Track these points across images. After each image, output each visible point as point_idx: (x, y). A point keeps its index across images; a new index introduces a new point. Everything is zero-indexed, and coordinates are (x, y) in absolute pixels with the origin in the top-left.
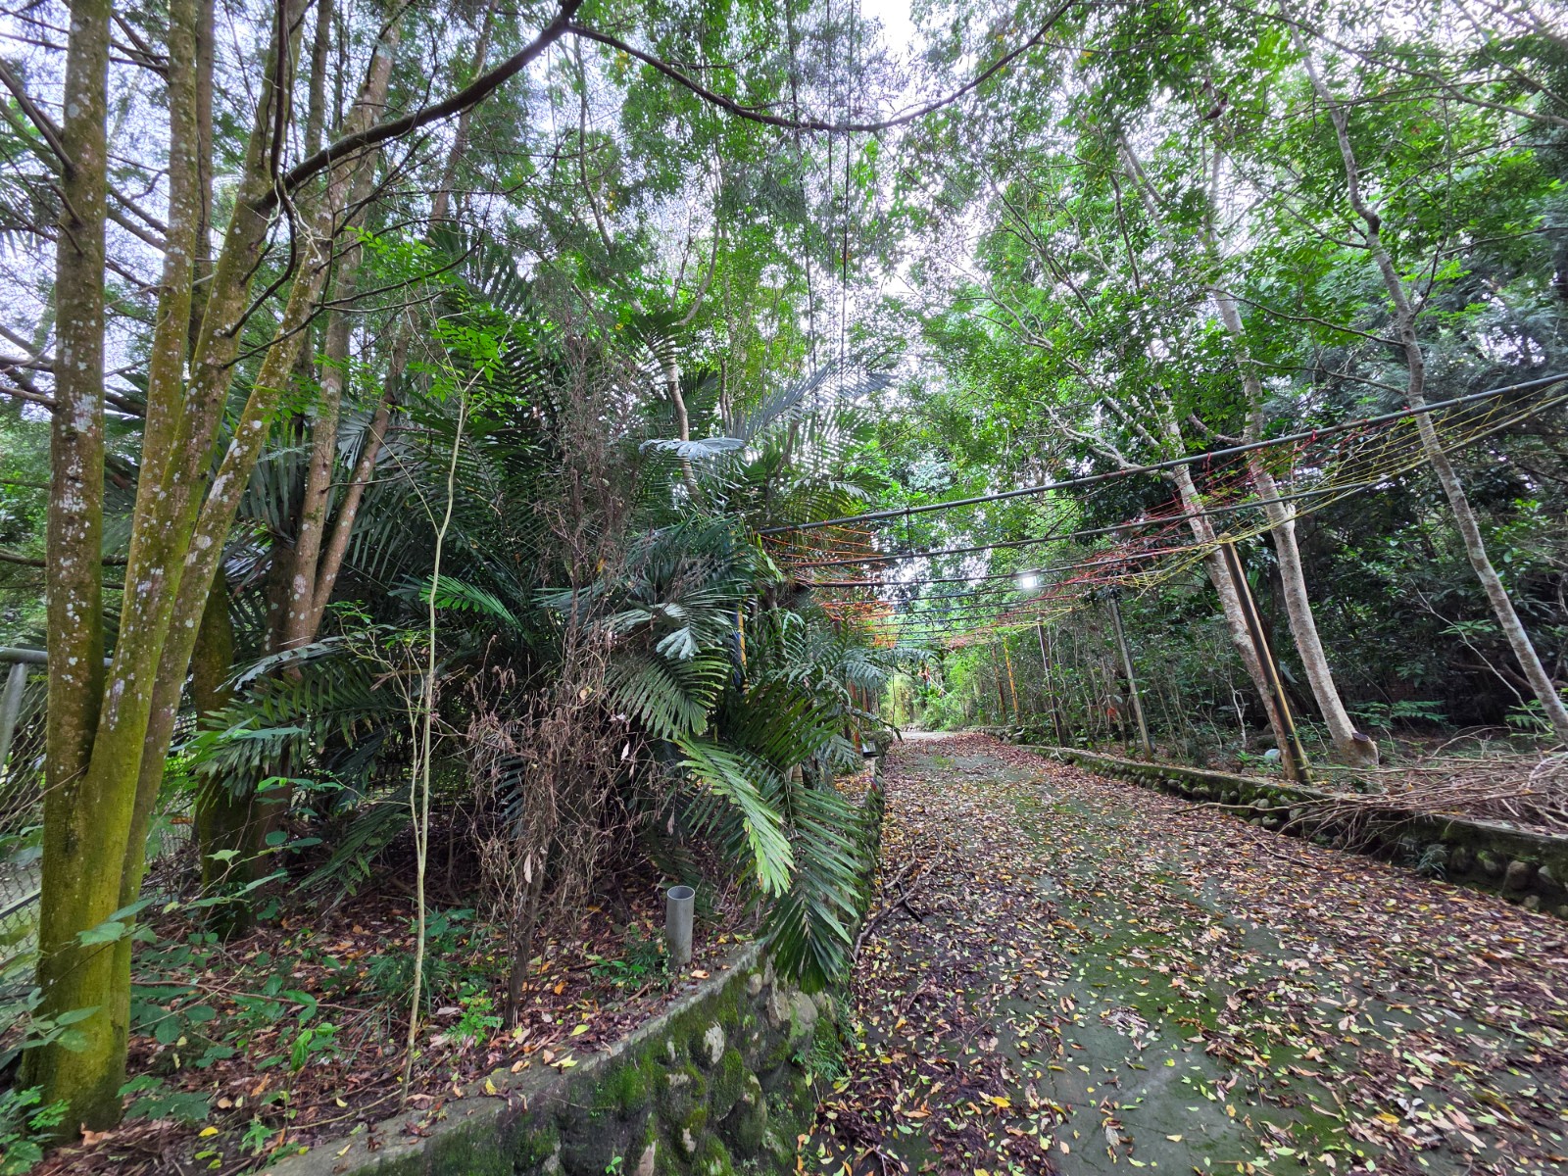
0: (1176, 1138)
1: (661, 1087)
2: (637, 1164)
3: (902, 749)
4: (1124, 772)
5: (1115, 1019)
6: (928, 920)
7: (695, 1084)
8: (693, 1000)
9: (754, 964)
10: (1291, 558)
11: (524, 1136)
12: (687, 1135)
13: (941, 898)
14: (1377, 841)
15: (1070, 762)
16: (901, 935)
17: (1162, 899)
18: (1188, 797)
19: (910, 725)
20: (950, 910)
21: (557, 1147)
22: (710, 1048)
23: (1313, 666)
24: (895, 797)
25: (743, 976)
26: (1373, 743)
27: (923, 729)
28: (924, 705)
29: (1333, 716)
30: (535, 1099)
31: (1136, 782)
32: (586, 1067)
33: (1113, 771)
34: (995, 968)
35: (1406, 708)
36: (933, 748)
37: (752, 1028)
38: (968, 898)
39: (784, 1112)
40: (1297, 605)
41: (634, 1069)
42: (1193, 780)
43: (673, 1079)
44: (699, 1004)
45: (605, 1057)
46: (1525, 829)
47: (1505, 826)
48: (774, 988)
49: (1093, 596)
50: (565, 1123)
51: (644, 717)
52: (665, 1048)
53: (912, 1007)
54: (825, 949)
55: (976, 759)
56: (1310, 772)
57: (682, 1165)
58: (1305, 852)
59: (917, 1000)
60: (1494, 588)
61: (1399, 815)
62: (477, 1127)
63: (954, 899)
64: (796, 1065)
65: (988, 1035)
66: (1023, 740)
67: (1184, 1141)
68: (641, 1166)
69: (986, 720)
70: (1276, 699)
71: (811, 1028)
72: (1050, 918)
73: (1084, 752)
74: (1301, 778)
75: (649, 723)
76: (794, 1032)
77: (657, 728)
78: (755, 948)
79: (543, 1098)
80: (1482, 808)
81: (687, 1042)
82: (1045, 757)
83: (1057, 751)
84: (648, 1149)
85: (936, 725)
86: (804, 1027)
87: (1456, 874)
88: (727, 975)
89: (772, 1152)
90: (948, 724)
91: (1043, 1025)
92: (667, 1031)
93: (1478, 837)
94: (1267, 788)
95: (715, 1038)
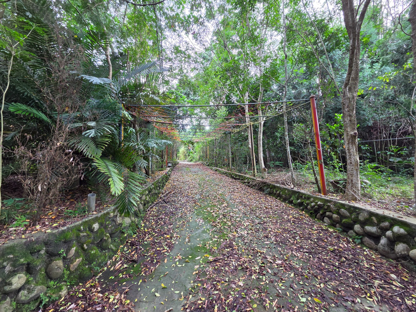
0: (198, 239)
1: (78, 236)
2: (69, 251)
3: (180, 166)
4: (225, 173)
5: (198, 221)
6: (168, 203)
7: (88, 235)
8: (90, 218)
9: (112, 211)
10: (261, 129)
11: (33, 246)
12: (85, 245)
13: (173, 199)
14: (261, 188)
15: (216, 171)
16: (161, 206)
17: (219, 199)
18: (235, 179)
19: (185, 160)
20: (174, 201)
21: (44, 248)
22: (94, 228)
23: (260, 153)
24: (173, 177)
25: (108, 213)
26: (267, 169)
27: (188, 161)
28: (189, 155)
29: (261, 164)
30: (37, 238)
31: (227, 176)
32: (54, 232)
33: (223, 173)
34: (179, 212)
35: (277, 163)
36: (187, 166)
37: (109, 224)
38: (179, 199)
39: (117, 241)
40: (260, 140)
41: (70, 232)
42: (236, 175)
43: (81, 234)
44: (92, 219)
45: (60, 230)
46: (281, 186)
47: (279, 185)
48: (118, 216)
49: (225, 132)
50: (46, 244)
51: (84, 151)
52: (80, 228)
53: (157, 220)
54: (130, 207)
55: (196, 169)
56: (256, 175)
57: (84, 252)
58: (250, 190)
59: (159, 219)
60: (287, 140)
61: (265, 183)
62: (17, 244)
63: (176, 199)
64: (123, 232)
65: (171, 225)
66: (208, 166)
67: (200, 240)
68: (70, 252)
69: (202, 160)
70: (253, 159)
71: (128, 225)
72: (195, 203)
73: (219, 169)
74: (254, 176)
75: (85, 153)
76: (123, 226)
77: (87, 155)
78: (113, 208)
79: (40, 238)
80: (277, 182)
81: (87, 227)
82: (212, 169)
83: (214, 168)
84: (73, 248)
85: (191, 161)
86: (126, 225)
87: (270, 194)
88: (102, 213)
89: (112, 249)
90: (194, 160)
91: (183, 222)
92: (81, 225)
93: (274, 187)
94: (248, 177)
95: (96, 226)
